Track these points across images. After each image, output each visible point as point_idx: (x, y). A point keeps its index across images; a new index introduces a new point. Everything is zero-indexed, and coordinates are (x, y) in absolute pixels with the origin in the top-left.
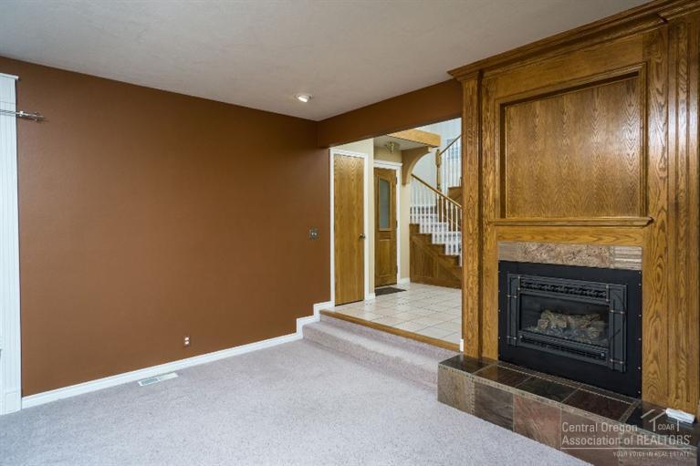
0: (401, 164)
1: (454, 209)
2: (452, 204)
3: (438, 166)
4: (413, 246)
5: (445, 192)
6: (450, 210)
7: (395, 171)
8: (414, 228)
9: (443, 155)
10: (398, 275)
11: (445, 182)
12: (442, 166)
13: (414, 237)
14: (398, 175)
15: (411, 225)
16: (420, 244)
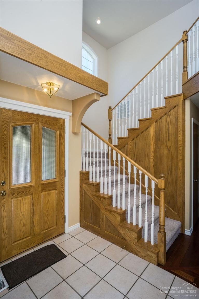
0: (71, 114)
1: (122, 161)
2: (119, 155)
3: (110, 120)
4: (83, 194)
5: (115, 142)
6: (117, 161)
7: (64, 120)
8: (85, 176)
9: (113, 111)
10: (66, 224)
11: (115, 133)
12: (113, 120)
13: (84, 185)
14: (68, 124)
15: (81, 173)
16: (90, 193)
